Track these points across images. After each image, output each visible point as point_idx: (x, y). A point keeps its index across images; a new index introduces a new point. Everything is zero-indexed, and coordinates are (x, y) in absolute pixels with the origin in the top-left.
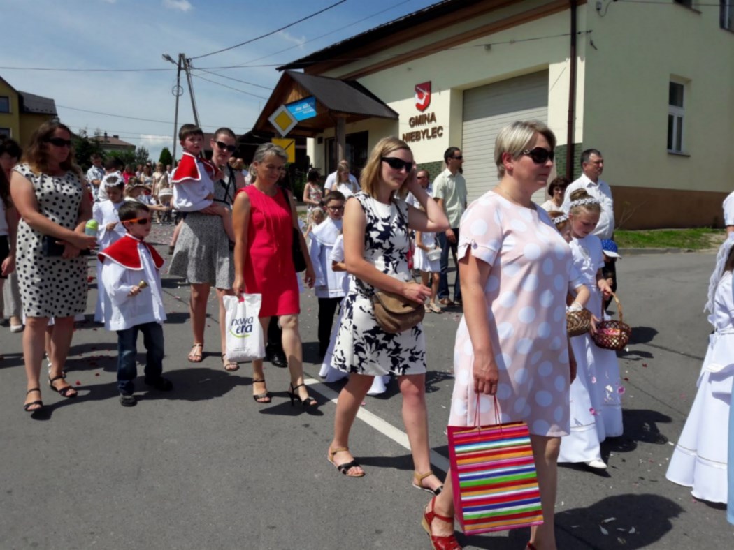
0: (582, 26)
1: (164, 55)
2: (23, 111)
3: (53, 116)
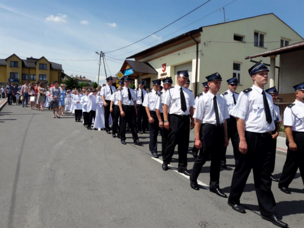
0: (199, 49)
1: (96, 52)
2: (51, 68)
3: (61, 71)
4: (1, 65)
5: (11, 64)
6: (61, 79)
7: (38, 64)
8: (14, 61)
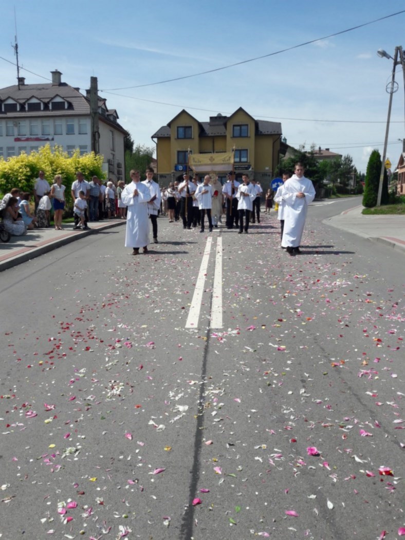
3: (278, 136)
4: (161, 137)
5: (179, 132)
6: (280, 157)
7: (230, 127)
8: (184, 125)
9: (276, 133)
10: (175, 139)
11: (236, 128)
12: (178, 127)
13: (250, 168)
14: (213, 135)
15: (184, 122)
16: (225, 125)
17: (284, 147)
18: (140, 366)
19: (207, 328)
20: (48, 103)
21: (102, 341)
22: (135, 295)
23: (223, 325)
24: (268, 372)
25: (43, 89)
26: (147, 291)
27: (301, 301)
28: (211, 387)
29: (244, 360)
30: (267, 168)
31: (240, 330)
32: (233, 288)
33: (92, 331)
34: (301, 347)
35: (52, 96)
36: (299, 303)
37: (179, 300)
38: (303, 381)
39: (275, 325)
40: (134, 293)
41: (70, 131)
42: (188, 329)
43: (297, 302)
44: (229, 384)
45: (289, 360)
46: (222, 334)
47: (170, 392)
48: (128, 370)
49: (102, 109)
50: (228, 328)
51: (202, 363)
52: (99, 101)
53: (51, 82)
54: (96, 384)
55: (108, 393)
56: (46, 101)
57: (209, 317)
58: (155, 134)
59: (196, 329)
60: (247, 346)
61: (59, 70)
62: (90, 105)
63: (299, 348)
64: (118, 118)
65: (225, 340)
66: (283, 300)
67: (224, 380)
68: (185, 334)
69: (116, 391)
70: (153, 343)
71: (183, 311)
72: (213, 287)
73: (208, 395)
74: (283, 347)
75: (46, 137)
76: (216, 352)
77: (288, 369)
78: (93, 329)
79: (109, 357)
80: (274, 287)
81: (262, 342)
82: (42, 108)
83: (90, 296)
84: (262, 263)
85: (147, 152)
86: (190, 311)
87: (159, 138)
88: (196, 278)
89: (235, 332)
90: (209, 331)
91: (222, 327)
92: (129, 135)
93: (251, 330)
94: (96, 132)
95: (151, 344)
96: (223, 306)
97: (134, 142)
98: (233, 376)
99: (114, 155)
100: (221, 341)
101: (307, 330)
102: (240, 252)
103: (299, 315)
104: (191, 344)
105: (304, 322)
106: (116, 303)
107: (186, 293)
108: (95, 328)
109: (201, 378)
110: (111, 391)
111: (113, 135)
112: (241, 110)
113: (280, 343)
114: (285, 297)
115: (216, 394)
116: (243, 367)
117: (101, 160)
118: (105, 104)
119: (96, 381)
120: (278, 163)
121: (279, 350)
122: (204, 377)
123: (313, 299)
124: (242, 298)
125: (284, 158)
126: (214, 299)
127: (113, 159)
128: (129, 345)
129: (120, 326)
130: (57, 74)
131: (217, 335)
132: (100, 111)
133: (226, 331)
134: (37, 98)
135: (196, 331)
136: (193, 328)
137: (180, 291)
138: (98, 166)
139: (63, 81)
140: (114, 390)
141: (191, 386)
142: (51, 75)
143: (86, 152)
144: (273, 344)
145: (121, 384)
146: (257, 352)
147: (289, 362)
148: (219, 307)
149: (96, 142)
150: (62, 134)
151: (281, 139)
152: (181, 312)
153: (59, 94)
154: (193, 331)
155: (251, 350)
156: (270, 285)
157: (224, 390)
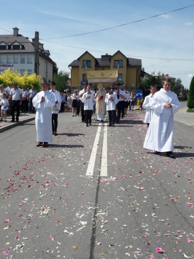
2: (128, 65)
3: (140, 67)
4: (74, 66)
5: (84, 63)
6: (140, 79)
7: (112, 61)
8: (87, 60)
9: (138, 65)
10: (82, 67)
11: (116, 62)
12: (83, 61)
13: (123, 84)
14: (103, 65)
15: (87, 58)
16: (110, 60)
17: (143, 73)
18: (60, 197)
19: (99, 176)
20: (11, 45)
21: (38, 182)
22: (57, 155)
23: (108, 174)
24: (134, 203)
25: (8, 37)
26: (64, 153)
27: (152, 161)
28: (100, 211)
29: (120, 195)
30: (133, 85)
31: (117, 177)
32: (113, 152)
33: (32, 176)
34: (152, 188)
35: (13, 42)
36: (151, 163)
37: (82, 159)
38: (154, 209)
39: (138, 175)
40: (56, 154)
41: (23, 62)
42: (88, 176)
43: (151, 162)
44: (111, 210)
45: (146, 196)
46: (107, 179)
47: (77, 213)
48: (53, 200)
49: (41, 49)
50: (110, 176)
51: (95, 196)
52: (39, 45)
53: (13, 34)
54: (34, 207)
55: (40, 213)
56: (10, 44)
57: (99, 170)
58: (70, 64)
59: (92, 176)
60: (121, 187)
61: (17, 28)
62: (34, 47)
63: (151, 189)
64: (50, 55)
65: (108, 183)
66: (142, 160)
67: (108, 207)
68: (86, 179)
69: (45, 212)
70: (67, 184)
71: (85, 165)
72: (102, 152)
73: (99, 215)
74: (142, 188)
75: (9, 64)
76: (103, 190)
77: (145, 201)
78: (33, 175)
79: (42, 192)
80: (137, 153)
81: (130, 185)
82: (7, 48)
83: (31, 155)
84: (130, 139)
85: (66, 75)
86: (89, 165)
87: (73, 67)
88: (92, 146)
89: (115, 178)
90: (100, 177)
91: (107, 176)
92: (56, 64)
93: (124, 178)
94: (37, 63)
95: (66, 185)
96: (108, 163)
97: (58, 68)
98: (113, 204)
99: (47, 75)
100: (106, 184)
101: (156, 178)
102: (117, 132)
103: (151, 170)
104: (89, 185)
105: (154, 174)
106: (46, 160)
107: (86, 155)
108: (34, 174)
109: (95, 205)
110: (42, 212)
111: (46, 64)
112: (119, 52)
113: (140, 186)
114: (143, 159)
115: (103, 215)
116: (119, 199)
117: (40, 78)
118: (42, 47)
119: (34, 205)
120: (139, 82)
121: (140, 190)
122: (97, 205)
123: (159, 160)
124: (118, 159)
125: (143, 79)
126: (103, 159)
127: (46, 78)
128: (53, 185)
129: (48, 173)
130: (16, 30)
131: (104, 180)
132: (40, 51)
133: (110, 178)
134: (5, 43)
135: (92, 177)
136: (90, 176)
137: (83, 154)
138: (38, 81)
139: (19, 33)
140: (44, 211)
141: (89, 210)
142: (13, 30)
143: (31, 73)
144: (137, 186)
145: (48, 208)
146: (127, 190)
147: (146, 197)
148: (105, 164)
149: (37, 68)
150: (18, 63)
151: (141, 68)
152: (83, 166)
153: (17, 41)
154: (90, 177)
155: (124, 190)
156: (135, 151)
157: (108, 213)
